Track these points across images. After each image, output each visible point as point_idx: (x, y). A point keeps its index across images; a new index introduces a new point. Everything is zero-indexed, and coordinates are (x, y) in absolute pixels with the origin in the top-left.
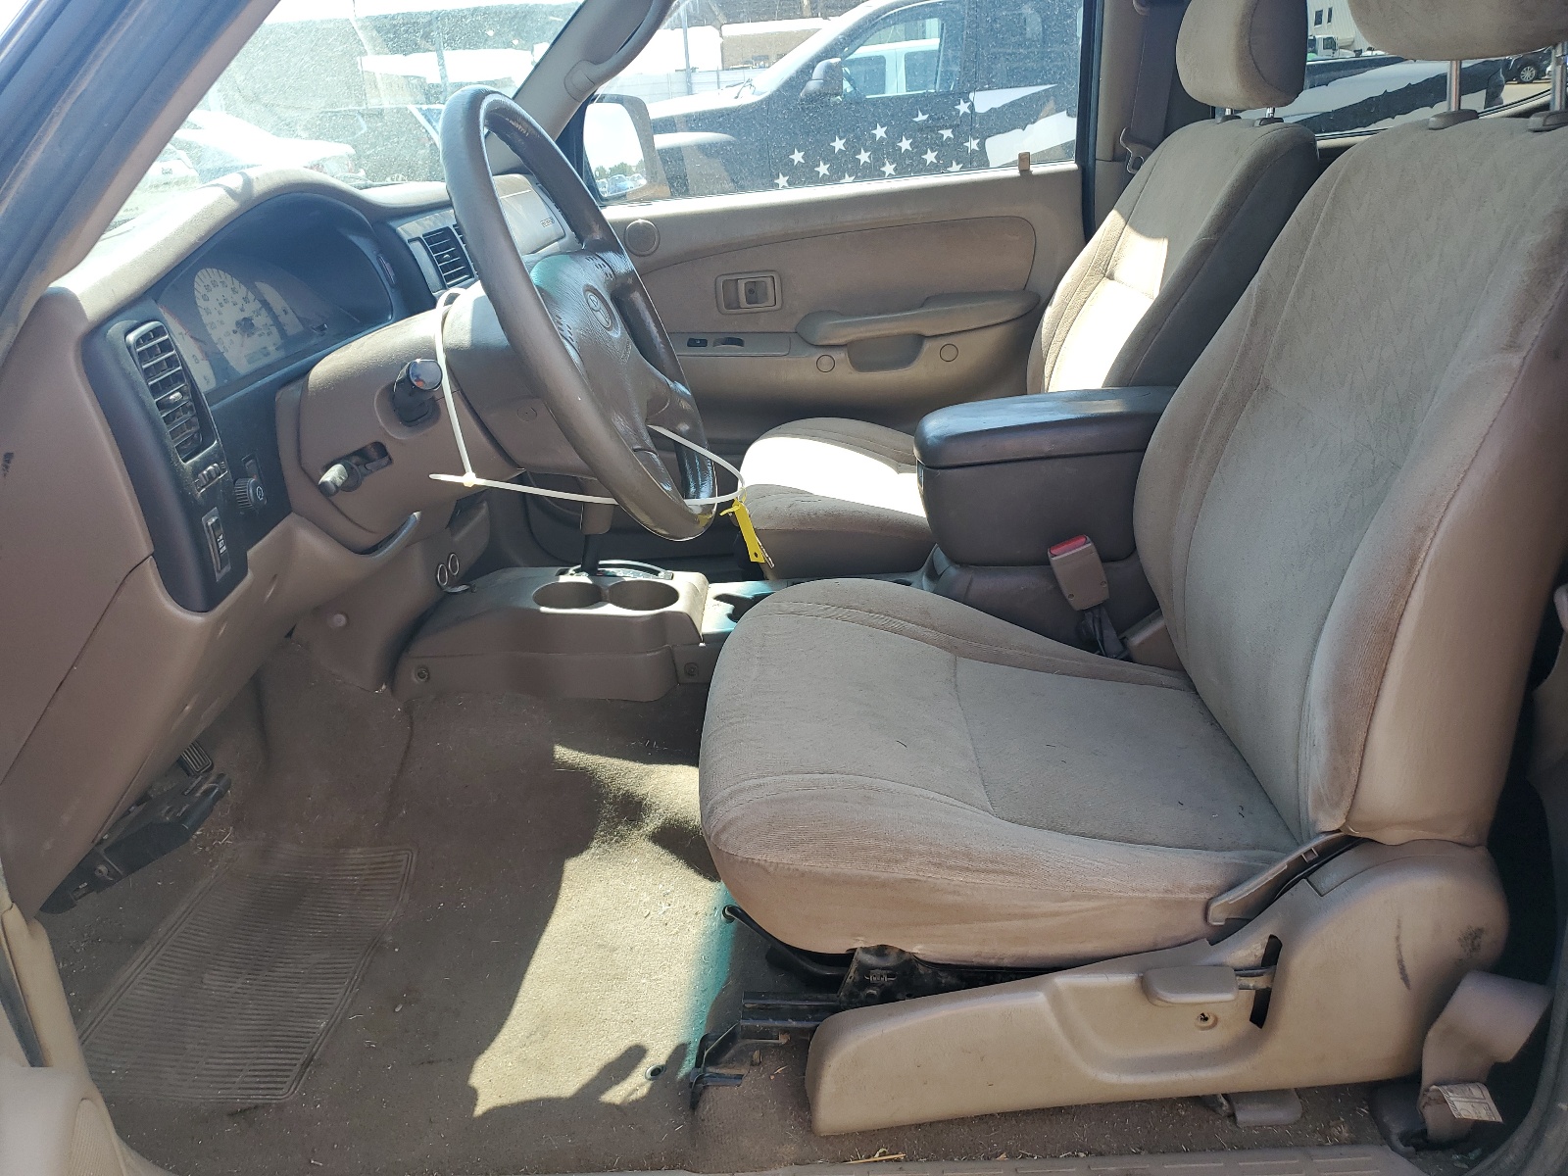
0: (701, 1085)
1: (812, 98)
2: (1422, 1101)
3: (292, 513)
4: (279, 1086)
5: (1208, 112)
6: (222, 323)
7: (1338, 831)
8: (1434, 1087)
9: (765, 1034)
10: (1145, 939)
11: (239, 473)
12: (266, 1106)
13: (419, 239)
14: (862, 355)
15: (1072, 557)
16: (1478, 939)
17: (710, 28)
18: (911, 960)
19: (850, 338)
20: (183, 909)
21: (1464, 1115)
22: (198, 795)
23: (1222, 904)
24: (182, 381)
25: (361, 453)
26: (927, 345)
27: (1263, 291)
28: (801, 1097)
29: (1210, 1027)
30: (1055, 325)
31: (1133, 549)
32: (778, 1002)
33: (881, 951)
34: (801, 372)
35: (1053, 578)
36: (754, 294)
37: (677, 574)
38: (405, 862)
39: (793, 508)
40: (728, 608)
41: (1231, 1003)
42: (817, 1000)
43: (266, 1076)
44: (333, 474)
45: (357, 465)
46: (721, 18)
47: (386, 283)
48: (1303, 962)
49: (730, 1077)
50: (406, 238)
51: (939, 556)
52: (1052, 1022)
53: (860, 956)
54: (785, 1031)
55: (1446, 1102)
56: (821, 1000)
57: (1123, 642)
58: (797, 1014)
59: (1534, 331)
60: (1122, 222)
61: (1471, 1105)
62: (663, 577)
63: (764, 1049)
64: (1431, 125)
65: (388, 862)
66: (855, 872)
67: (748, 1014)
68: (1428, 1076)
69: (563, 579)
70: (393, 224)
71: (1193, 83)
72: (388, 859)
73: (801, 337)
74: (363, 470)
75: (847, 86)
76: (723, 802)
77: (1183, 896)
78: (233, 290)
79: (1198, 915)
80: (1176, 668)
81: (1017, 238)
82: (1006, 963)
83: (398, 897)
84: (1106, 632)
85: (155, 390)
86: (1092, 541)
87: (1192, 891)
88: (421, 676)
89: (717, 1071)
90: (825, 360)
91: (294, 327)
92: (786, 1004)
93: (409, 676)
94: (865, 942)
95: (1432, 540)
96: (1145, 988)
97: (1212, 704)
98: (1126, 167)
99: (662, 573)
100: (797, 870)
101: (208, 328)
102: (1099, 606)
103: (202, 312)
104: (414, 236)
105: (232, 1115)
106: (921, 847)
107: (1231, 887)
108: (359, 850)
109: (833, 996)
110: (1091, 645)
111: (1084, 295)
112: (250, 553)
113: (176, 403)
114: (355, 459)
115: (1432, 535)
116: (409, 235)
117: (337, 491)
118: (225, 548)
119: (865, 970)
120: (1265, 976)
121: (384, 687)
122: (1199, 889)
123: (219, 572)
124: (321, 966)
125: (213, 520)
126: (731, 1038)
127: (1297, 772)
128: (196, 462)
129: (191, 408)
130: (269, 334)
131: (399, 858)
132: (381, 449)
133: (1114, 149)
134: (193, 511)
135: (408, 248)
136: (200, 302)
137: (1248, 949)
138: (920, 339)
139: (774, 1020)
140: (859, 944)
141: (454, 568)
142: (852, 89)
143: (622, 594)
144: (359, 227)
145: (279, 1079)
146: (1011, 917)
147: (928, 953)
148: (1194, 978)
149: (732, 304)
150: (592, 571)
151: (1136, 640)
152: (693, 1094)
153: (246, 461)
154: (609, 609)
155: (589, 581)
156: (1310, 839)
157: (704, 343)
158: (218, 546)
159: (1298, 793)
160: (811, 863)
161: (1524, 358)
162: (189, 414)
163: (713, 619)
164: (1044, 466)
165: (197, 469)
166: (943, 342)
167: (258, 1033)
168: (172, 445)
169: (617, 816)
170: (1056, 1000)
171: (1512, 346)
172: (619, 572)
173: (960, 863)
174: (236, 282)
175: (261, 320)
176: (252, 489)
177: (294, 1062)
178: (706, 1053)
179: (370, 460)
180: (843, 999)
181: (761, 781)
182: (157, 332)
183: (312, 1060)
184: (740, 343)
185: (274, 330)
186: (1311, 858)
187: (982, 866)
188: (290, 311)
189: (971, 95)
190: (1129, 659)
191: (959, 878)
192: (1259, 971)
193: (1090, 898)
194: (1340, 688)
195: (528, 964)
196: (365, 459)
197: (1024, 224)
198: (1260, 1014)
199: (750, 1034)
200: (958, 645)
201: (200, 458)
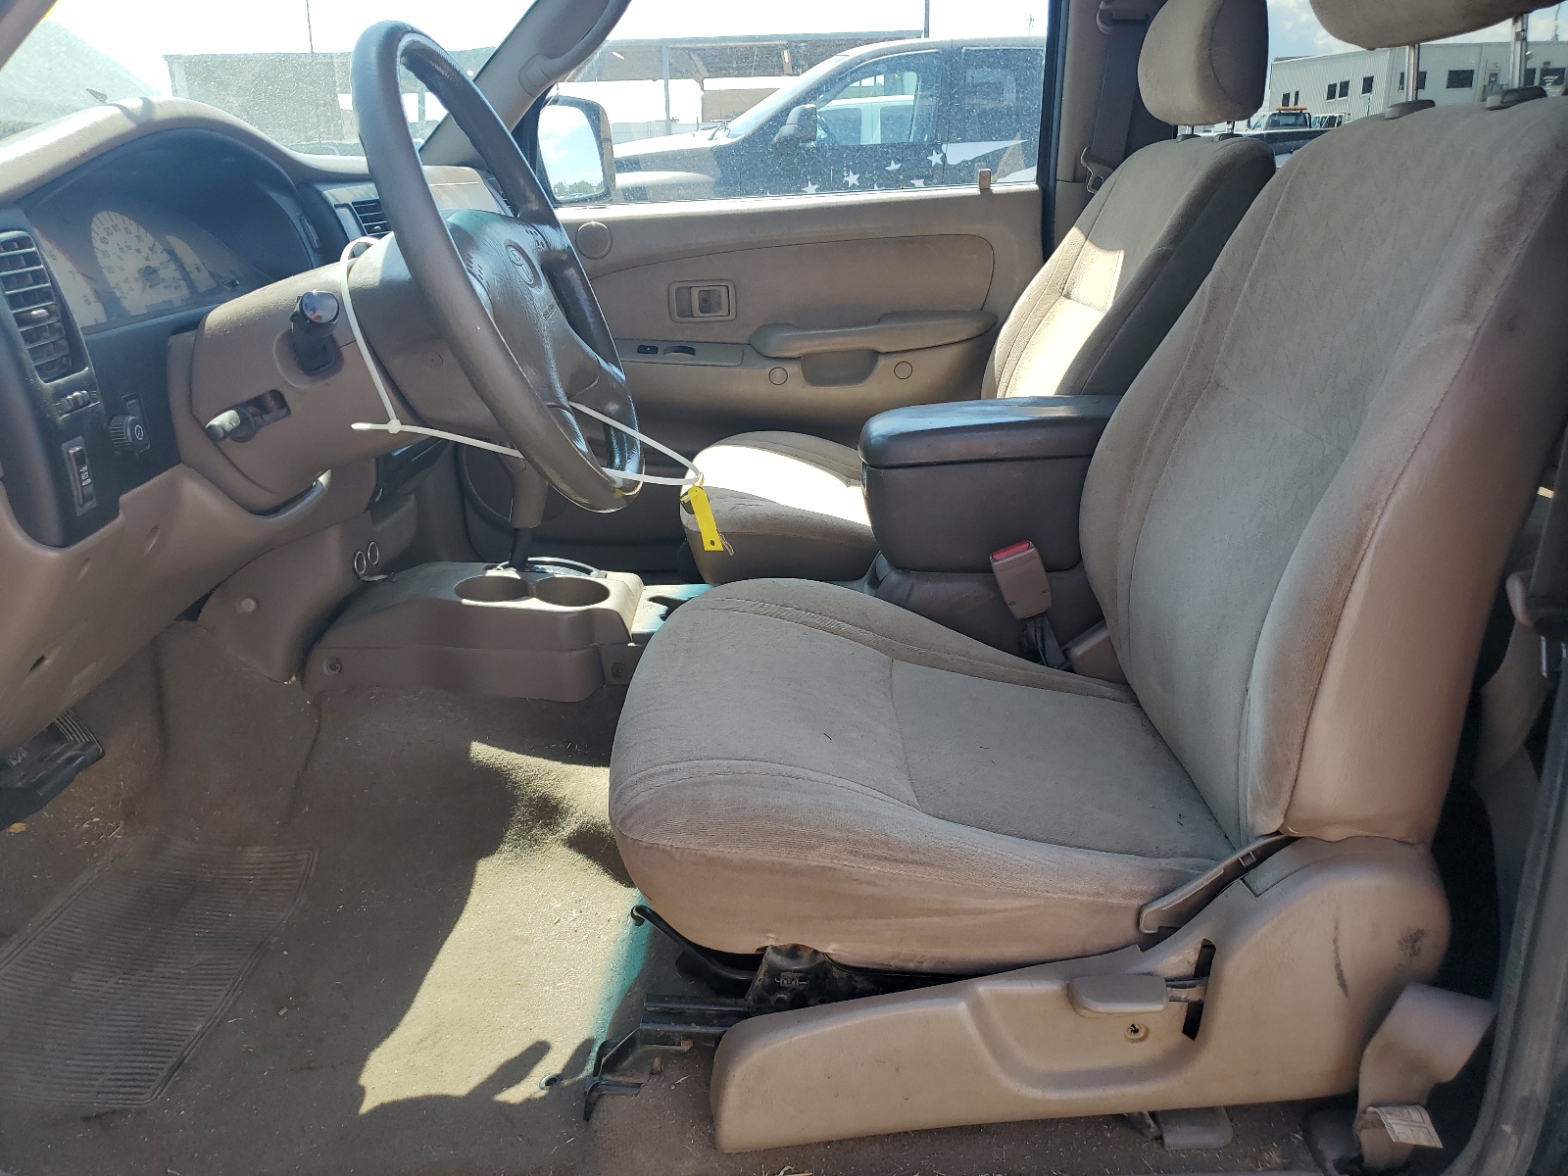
0: (595, 1094)
1: (787, 141)
2: (1358, 1124)
3: (181, 464)
4: (143, 1091)
5: (1168, 132)
6: (122, 269)
7: (1277, 833)
8: (1371, 1109)
9: (666, 1039)
10: (1076, 947)
11: (115, 409)
12: (124, 1112)
13: (346, 205)
14: (816, 369)
15: (1015, 563)
16: (1418, 942)
17: (692, 81)
18: (824, 963)
19: (804, 351)
20: (59, 903)
21: (1403, 1139)
22: (59, 761)
23: (1155, 910)
24: (50, 299)
25: (258, 402)
26: (882, 362)
27: (1215, 288)
28: (705, 1111)
29: (1141, 1040)
30: (1011, 345)
31: (1078, 560)
32: (682, 1006)
33: (794, 952)
34: (753, 384)
35: (994, 585)
36: (707, 305)
37: (610, 574)
38: (305, 862)
39: (735, 511)
40: (662, 609)
41: (1162, 1015)
42: (725, 1005)
43: (128, 1080)
44: (225, 420)
45: (254, 415)
46: (703, 70)
47: (307, 244)
48: (1236, 968)
49: (627, 1086)
50: (333, 202)
51: (882, 562)
52: (972, 1030)
53: (771, 957)
54: (688, 1036)
55: (1383, 1125)
56: (729, 1005)
57: (1066, 653)
58: (702, 1019)
59: (1488, 301)
60: (1082, 238)
61: (1412, 1129)
62: (595, 576)
63: (666, 1058)
64: (1387, 116)
65: (288, 862)
66: (767, 858)
67: (649, 1017)
68: (1365, 1096)
69: (491, 573)
70: (320, 187)
71: (1154, 101)
72: (288, 858)
73: (753, 349)
74: (260, 420)
75: (821, 134)
76: (632, 787)
77: (1114, 901)
78: (138, 237)
79: (1128, 922)
80: (1121, 683)
81: (975, 256)
82: (926, 966)
83: (295, 900)
84: (1048, 642)
85: (14, 301)
86: (1036, 546)
87: (1124, 896)
88: (332, 667)
89: (616, 1079)
90: (778, 373)
91: (204, 282)
92: (691, 1008)
93: (321, 665)
94: (777, 940)
95: (1380, 518)
96: (1071, 997)
97: (1153, 715)
98: (1086, 186)
99: (595, 572)
100: (705, 855)
101: (105, 272)
102: (1041, 615)
103: (99, 254)
104: (342, 202)
105: (86, 1119)
106: (837, 835)
107: (1166, 893)
108: (258, 848)
109: (741, 1001)
110: (1033, 655)
111: (1040, 313)
112: (124, 498)
113: (39, 320)
114: (252, 409)
115: (1379, 512)
116: (337, 200)
117: (224, 438)
118: (89, 481)
119: (775, 972)
120: (1197, 988)
121: (294, 678)
122: (1132, 894)
123: (82, 506)
124: (205, 967)
125: (77, 449)
126: (631, 1044)
127: (1237, 774)
128: (59, 384)
129: (59, 330)
130: (176, 288)
131: (299, 857)
132: (277, 395)
133: (1075, 170)
134: (52, 437)
135: (335, 213)
136: (97, 243)
137: (1178, 956)
138: (875, 354)
139: (676, 1023)
140: (770, 942)
141: (373, 557)
142: (826, 135)
143: (550, 590)
144: (282, 186)
145: (142, 1084)
146: (931, 913)
147: (843, 954)
148: (1120, 988)
149: (686, 313)
150: (520, 569)
151: (1079, 651)
152: (588, 1103)
153: (127, 400)
154: (534, 604)
155: (516, 576)
156: (1248, 843)
157: (654, 350)
158: (80, 478)
159: (1237, 796)
160: (720, 848)
161: (1479, 328)
162: (57, 337)
163: (644, 618)
164: (990, 469)
165: (60, 393)
166: (898, 359)
167: (125, 1034)
168: (30, 363)
169: (533, 820)
170: (977, 1008)
171: (1466, 316)
172: (550, 569)
173: (878, 852)
174: (142, 230)
175: (169, 272)
176: (131, 427)
177: (161, 1066)
178: (604, 1060)
179: (267, 411)
180: (752, 1003)
181: (674, 766)
182: (22, 242)
183: (181, 1064)
184: (691, 351)
185: (183, 284)
186: (1249, 862)
187: (901, 856)
188: (202, 267)
189: (944, 147)
190: (1071, 670)
191: (875, 868)
192: (1191, 982)
193: (1015, 895)
194: (1280, 674)
195: (427, 969)
196: (260, 409)
197: (984, 243)
198: (1193, 1024)
199: (649, 1038)
200: (895, 648)
201: (66, 382)
